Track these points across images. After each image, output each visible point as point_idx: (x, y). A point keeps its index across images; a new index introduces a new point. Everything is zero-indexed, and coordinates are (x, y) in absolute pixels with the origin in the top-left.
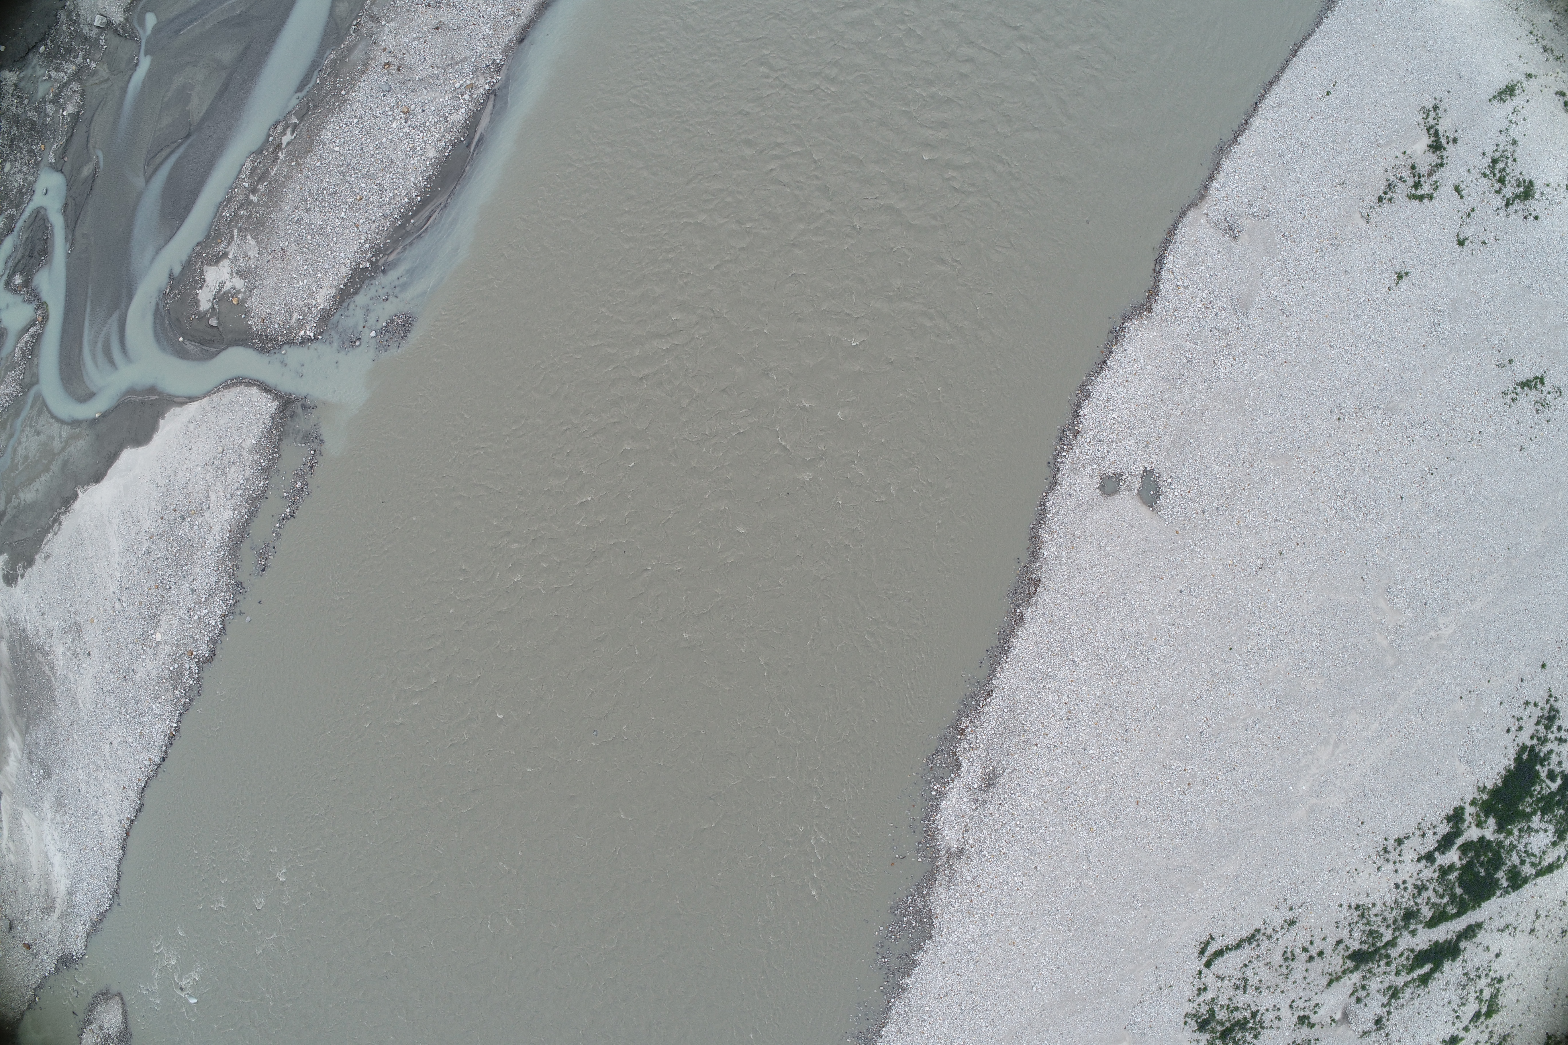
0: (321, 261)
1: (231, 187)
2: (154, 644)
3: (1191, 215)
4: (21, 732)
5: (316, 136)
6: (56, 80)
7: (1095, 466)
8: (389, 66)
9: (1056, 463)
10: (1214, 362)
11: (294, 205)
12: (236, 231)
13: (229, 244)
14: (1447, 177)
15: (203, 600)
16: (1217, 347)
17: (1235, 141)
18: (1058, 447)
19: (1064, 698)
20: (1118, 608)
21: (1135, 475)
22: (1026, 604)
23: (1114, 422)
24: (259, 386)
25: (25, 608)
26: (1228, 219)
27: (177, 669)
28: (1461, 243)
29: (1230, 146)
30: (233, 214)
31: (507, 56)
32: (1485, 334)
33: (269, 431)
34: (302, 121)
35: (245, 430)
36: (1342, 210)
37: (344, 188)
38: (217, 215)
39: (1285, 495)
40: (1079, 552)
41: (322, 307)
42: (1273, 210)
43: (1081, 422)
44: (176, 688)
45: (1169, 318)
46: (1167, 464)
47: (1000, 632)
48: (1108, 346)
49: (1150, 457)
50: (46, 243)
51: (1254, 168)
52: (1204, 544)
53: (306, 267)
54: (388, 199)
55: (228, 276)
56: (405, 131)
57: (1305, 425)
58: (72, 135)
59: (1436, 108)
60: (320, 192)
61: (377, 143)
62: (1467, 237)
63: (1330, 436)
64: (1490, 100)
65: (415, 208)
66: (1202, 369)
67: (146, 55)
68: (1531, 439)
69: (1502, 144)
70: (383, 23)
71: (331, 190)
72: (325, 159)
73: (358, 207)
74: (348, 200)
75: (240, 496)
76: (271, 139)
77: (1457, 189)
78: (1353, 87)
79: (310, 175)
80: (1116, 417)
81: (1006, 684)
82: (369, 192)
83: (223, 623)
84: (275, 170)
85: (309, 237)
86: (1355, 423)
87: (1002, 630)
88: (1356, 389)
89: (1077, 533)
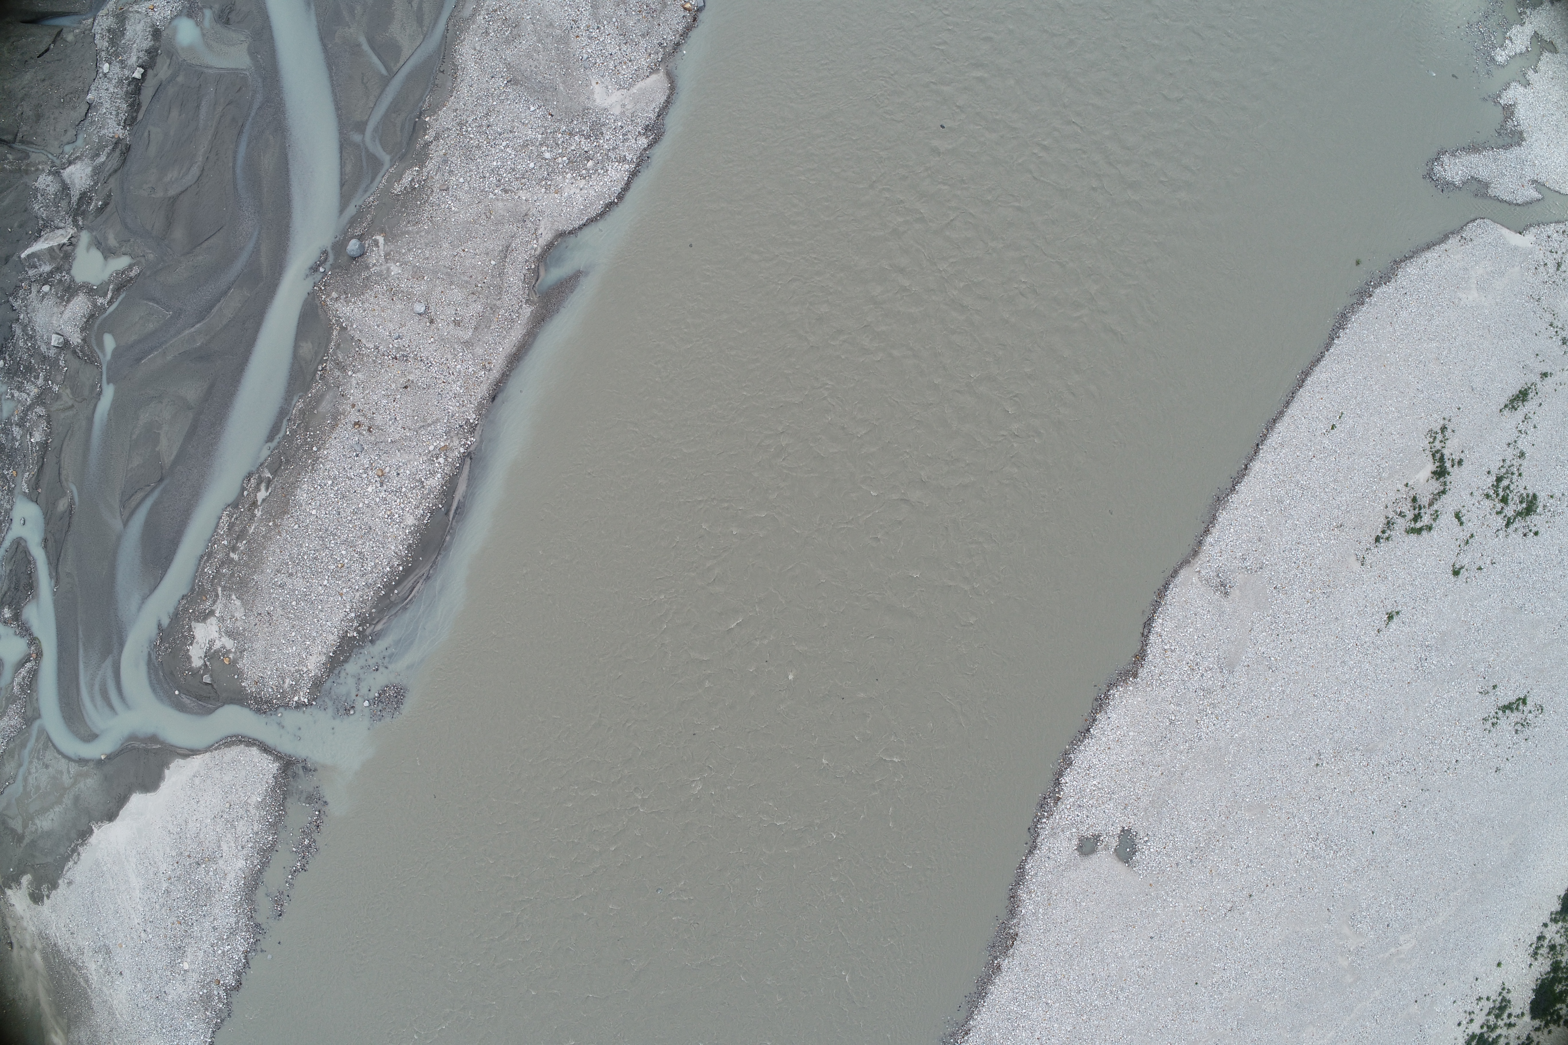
0: (309, 628)
1: (210, 541)
2: (182, 972)
3: (1183, 574)
4: (63, 1031)
5: (291, 495)
6: (19, 401)
7: (1074, 830)
8: (360, 426)
9: (1036, 829)
10: (1197, 721)
11: (276, 568)
12: (220, 589)
13: (214, 602)
14: (1448, 504)
15: (225, 937)
16: (1200, 707)
17: (1233, 489)
18: (1039, 814)
19: (1037, 1034)
20: (1091, 955)
21: (1113, 836)
22: (1003, 956)
23: (1094, 789)
24: (259, 745)
25: (54, 925)
26: (1220, 575)
27: (206, 993)
28: (1456, 573)
29: (1228, 495)
30: (215, 571)
31: (480, 414)
32: (1472, 663)
33: (273, 790)
34: (275, 476)
35: (249, 788)
36: (1338, 555)
37: (324, 554)
38: (199, 571)
39: (1259, 842)
40: (1055, 909)
41: (313, 674)
42: (1267, 563)
43: (1062, 789)
44: (206, 1009)
45: (1154, 683)
46: (1144, 824)
47: (978, 980)
48: (1092, 714)
49: (1128, 818)
50: (31, 578)
51: (1250, 519)
52: (1176, 893)
53: (294, 634)
54: (369, 568)
55: (217, 635)
56: (381, 496)
57: (1283, 775)
58: (43, 464)
59: (1444, 429)
60: (300, 557)
61: (354, 508)
62: (1463, 565)
63: (1307, 782)
64: (1501, 411)
65: (397, 578)
66: (1184, 730)
67: (108, 383)
68: (1507, 759)
69: (1509, 458)
70: (350, 373)
71: (311, 555)
72: (302, 522)
73: (341, 574)
74: (329, 567)
75: (251, 848)
76: (245, 493)
77: (1458, 516)
78: (1359, 417)
79: (289, 538)
80: (1097, 784)
81: (983, 1024)
82: (350, 560)
83: (246, 958)
84: (253, 527)
85: (294, 603)
86: (1333, 768)
87: (980, 979)
88: (1337, 735)
89: (1055, 891)
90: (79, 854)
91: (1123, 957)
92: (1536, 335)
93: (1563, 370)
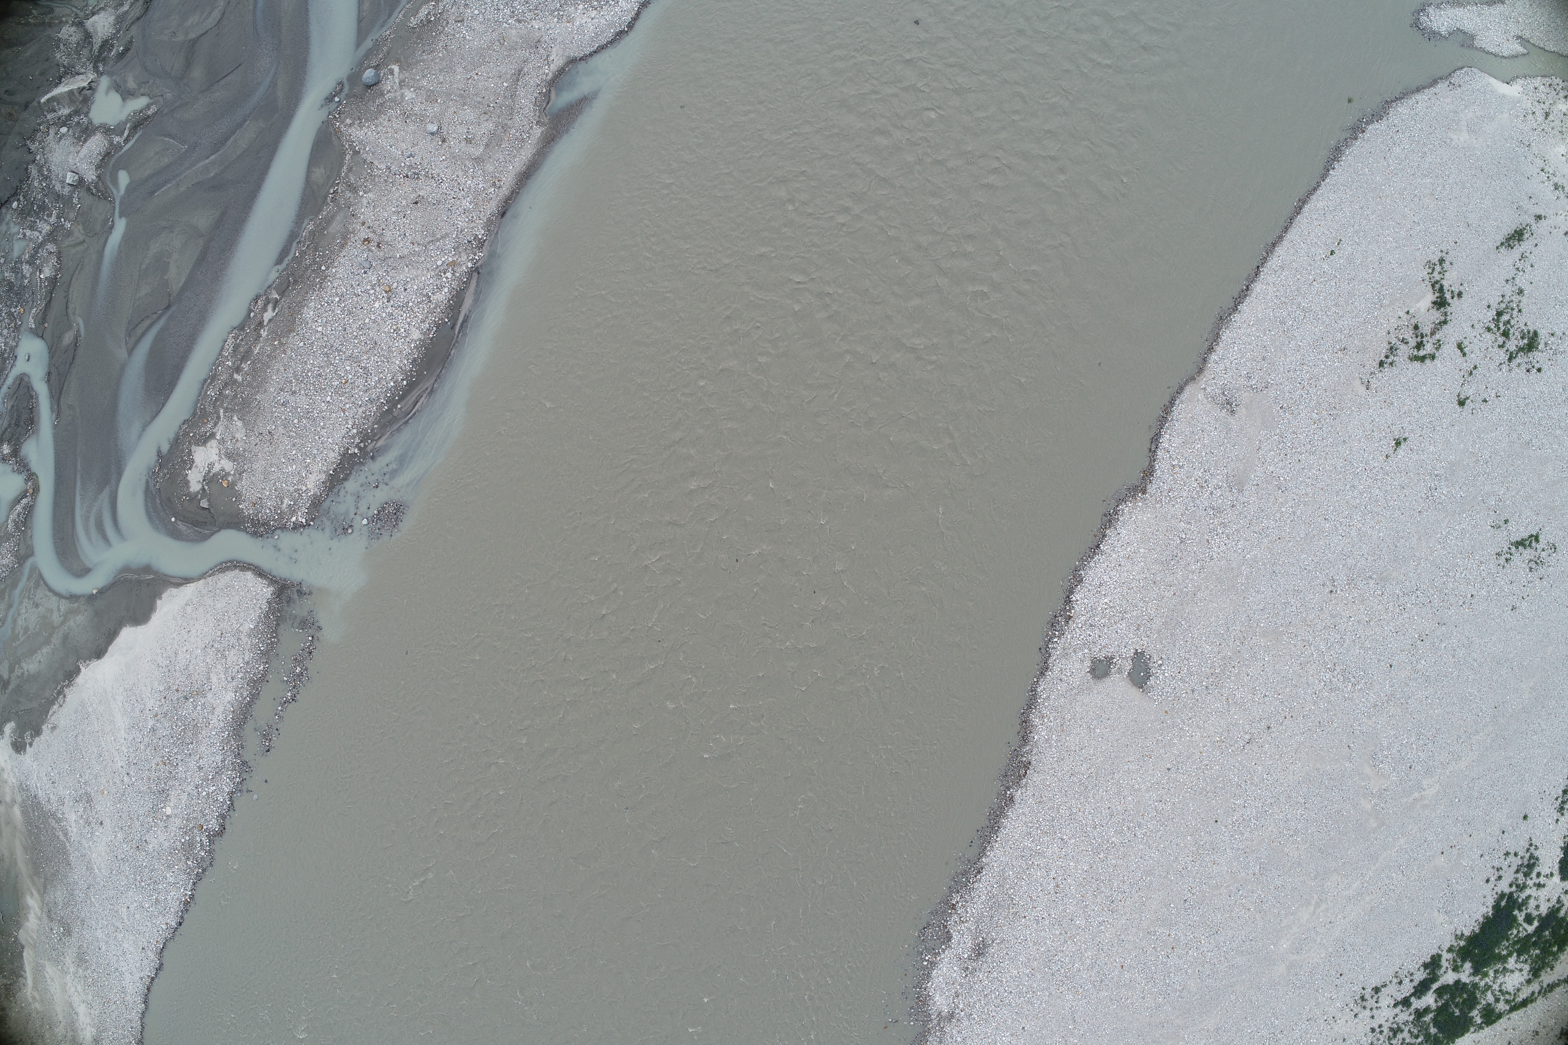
0: (310, 446)
1: (214, 364)
2: (164, 818)
3: (1188, 390)
4: (39, 891)
5: (298, 314)
6: (31, 239)
7: (1086, 651)
8: (369, 242)
9: (1048, 649)
10: (1208, 541)
11: (279, 386)
12: (222, 411)
13: (216, 424)
14: (1450, 334)
15: (210, 777)
16: (1211, 526)
17: (1235, 309)
18: (1050, 633)
19: (1053, 874)
21: (1126, 658)
22: (1016, 786)
23: (1106, 607)
24: (254, 570)
25: (35, 775)
26: (1226, 393)
27: (188, 841)
28: (1462, 403)
29: (1230, 314)
30: (218, 393)
31: (489, 230)
32: (1482, 496)
33: (267, 616)
34: (282, 296)
35: (242, 614)
36: (1342, 377)
37: (328, 371)
38: (202, 394)
40: (1069, 735)
41: (312, 493)
42: (1272, 382)
43: (1073, 607)
44: (188, 859)
45: (1163, 499)
46: (1158, 646)
47: (990, 813)
48: (1102, 530)
49: (1142, 640)
50: (32, 412)
52: (1193, 722)
53: (294, 452)
54: (373, 383)
55: (216, 458)
56: (387, 311)
58: (51, 299)
59: (1442, 261)
60: (304, 374)
61: (360, 323)
62: (1468, 396)
64: (1497, 248)
65: (401, 393)
66: (1195, 549)
67: (120, 217)
69: (1508, 294)
70: (361, 193)
71: (315, 372)
72: (308, 339)
73: (344, 390)
74: (333, 383)
75: (241, 678)
76: (252, 314)
77: (1460, 346)
78: (1358, 244)
79: (294, 356)
80: (1108, 602)
81: (996, 861)
82: (354, 376)
83: (231, 799)
84: (258, 348)
85: (296, 421)
87: (992, 812)
89: (1068, 717)
90: (65, 696)
91: (1139, 790)
92: (1528, 178)
93: (1557, 214)
